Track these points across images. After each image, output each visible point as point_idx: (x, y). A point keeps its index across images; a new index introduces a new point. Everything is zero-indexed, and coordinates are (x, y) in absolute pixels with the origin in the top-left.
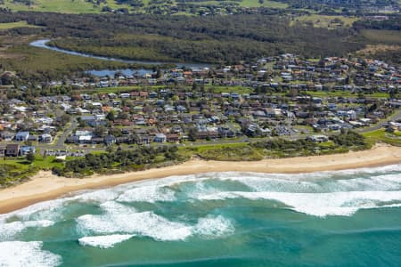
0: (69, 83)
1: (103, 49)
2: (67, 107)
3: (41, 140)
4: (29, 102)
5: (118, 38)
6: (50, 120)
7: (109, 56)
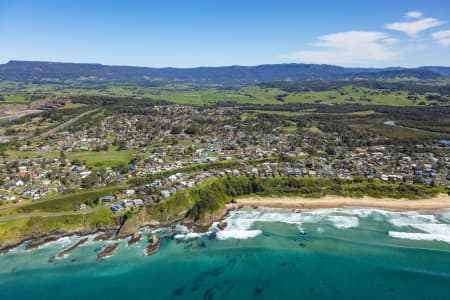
0: (428, 146)
1: (434, 128)
2: (436, 160)
3: (430, 176)
4: (410, 155)
5: (440, 120)
6: (430, 166)
7: (441, 132)
